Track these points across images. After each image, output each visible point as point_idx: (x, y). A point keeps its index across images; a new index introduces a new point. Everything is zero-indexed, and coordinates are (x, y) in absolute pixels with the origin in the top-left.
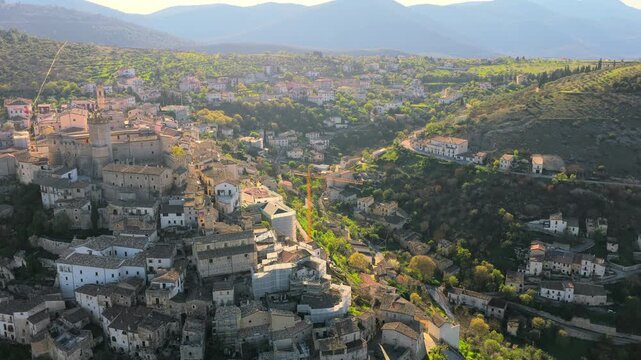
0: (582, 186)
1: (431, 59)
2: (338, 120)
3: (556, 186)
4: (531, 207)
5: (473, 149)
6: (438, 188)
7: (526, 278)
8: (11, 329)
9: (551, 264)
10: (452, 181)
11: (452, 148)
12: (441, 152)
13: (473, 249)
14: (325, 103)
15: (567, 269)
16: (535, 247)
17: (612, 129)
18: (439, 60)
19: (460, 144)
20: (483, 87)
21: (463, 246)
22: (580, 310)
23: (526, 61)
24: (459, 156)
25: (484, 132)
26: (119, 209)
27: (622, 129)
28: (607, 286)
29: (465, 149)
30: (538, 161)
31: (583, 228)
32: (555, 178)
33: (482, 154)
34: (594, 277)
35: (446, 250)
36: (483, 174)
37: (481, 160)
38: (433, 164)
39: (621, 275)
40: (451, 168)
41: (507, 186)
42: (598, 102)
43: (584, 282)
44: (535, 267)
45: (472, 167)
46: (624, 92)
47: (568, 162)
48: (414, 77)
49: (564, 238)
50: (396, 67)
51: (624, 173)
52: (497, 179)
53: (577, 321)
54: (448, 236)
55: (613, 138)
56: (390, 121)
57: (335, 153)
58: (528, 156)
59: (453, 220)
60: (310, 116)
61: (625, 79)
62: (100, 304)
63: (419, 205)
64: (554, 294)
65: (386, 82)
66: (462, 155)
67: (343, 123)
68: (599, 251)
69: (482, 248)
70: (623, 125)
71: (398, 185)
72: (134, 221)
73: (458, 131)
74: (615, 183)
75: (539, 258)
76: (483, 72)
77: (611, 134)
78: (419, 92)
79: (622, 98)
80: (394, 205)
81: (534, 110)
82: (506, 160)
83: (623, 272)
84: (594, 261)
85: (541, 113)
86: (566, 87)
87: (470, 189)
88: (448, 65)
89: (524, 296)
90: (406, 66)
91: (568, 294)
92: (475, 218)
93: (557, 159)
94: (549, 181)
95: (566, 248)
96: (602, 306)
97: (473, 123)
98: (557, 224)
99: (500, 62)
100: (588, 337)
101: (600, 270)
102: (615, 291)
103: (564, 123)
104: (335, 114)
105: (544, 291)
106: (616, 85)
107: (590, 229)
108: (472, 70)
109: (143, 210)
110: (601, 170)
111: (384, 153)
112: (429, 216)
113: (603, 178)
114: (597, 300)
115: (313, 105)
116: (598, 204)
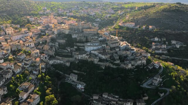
0: (160, 32)
1: (111, 3)
2: (99, 19)
3: (155, 32)
4: (151, 36)
5: (136, 25)
6: (131, 33)
7: (152, 49)
8: (82, 57)
9: (157, 46)
10: (133, 32)
11: (132, 25)
12: (129, 26)
13: (141, 45)
14: (94, 15)
15: (159, 47)
16: (153, 43)
17: (164, 20)
18: (114, 3)
19: (133, 24)
20: (129, 10)
21: (139, 44)
22: (163, 54)
23: (135, 3)
24: (133, 27)
25: (137, 21)
26: (91, 37)
27: (166, 20)
28: (167, 50)
29: (134, 25)
30: (150, 27)
31: (161, 40)
32: (154, 30)
33: (138, 26)
34: (164, 48)
35: (136, 45)
36: (140, 30)
37: (138, 27)
38: (128, 29)
39: (169, 48)
40: (132, 29)
41: (145, 32)
42: (160, 14)
43: (163, 49)
44: (154, 47)
45: (137, 29)
46: (165, 12)
47: (156, 27)
48: (109, 8)
49: (158, 42)
50: (104, 5)
51: (167, 29)
52: (143, 31)
53: (163, 56)
54: (135, 43)
55: (164, 22)
56: (110, 19)
57: (101, 27)
58: (148, 26)
59: (136, 40)
60: (92, 18)
61: (164, 9)
62: (97, 52)
63: (127, 37)
64: (158, 52)
65: (104, 9)
66: (134, 26)
67: (100, 20)
68: (165, 43)
69: (143, 44)
70: (166, 19)
71: (121, 33)
72: (95, 39)
73: (132, 21)
74: (166, 31)
75: (154, 45)
76: (126, 6)
77: (164, 21)
78: (113, 12)
79: (165, 13)
80: (122, 37)
81: (147, 16)
82: (144, 27)
83: (169, 47)
84: (164, 45)
85: (149, 17)
86: (152, 11)
87: (138, 33)
88: (117, 4)
89: (153, 52)
90: (106, 5)
91: (160, 51)
92: (140, 39)
93: (154, 26)
94: (153, 31)
95: (159, 43)
96: (166, 53)
97: (134, 19)
98: (156, 39)
99: (129, 3)
100: (165, 58)
101: (165, 47)
102: (169, 50)
103: (154, 19)
104: (98, 18)
105: (156, 51)
106: (163, 10)
107: (163, 40)
108: (123, 6)
109: (95, 37)
110: (163, 28)
111: (115, 27)
112: (130, 39)
113: (163, 30)
114: (165, 52)
115: (91, 16)
116: (164, 35)
